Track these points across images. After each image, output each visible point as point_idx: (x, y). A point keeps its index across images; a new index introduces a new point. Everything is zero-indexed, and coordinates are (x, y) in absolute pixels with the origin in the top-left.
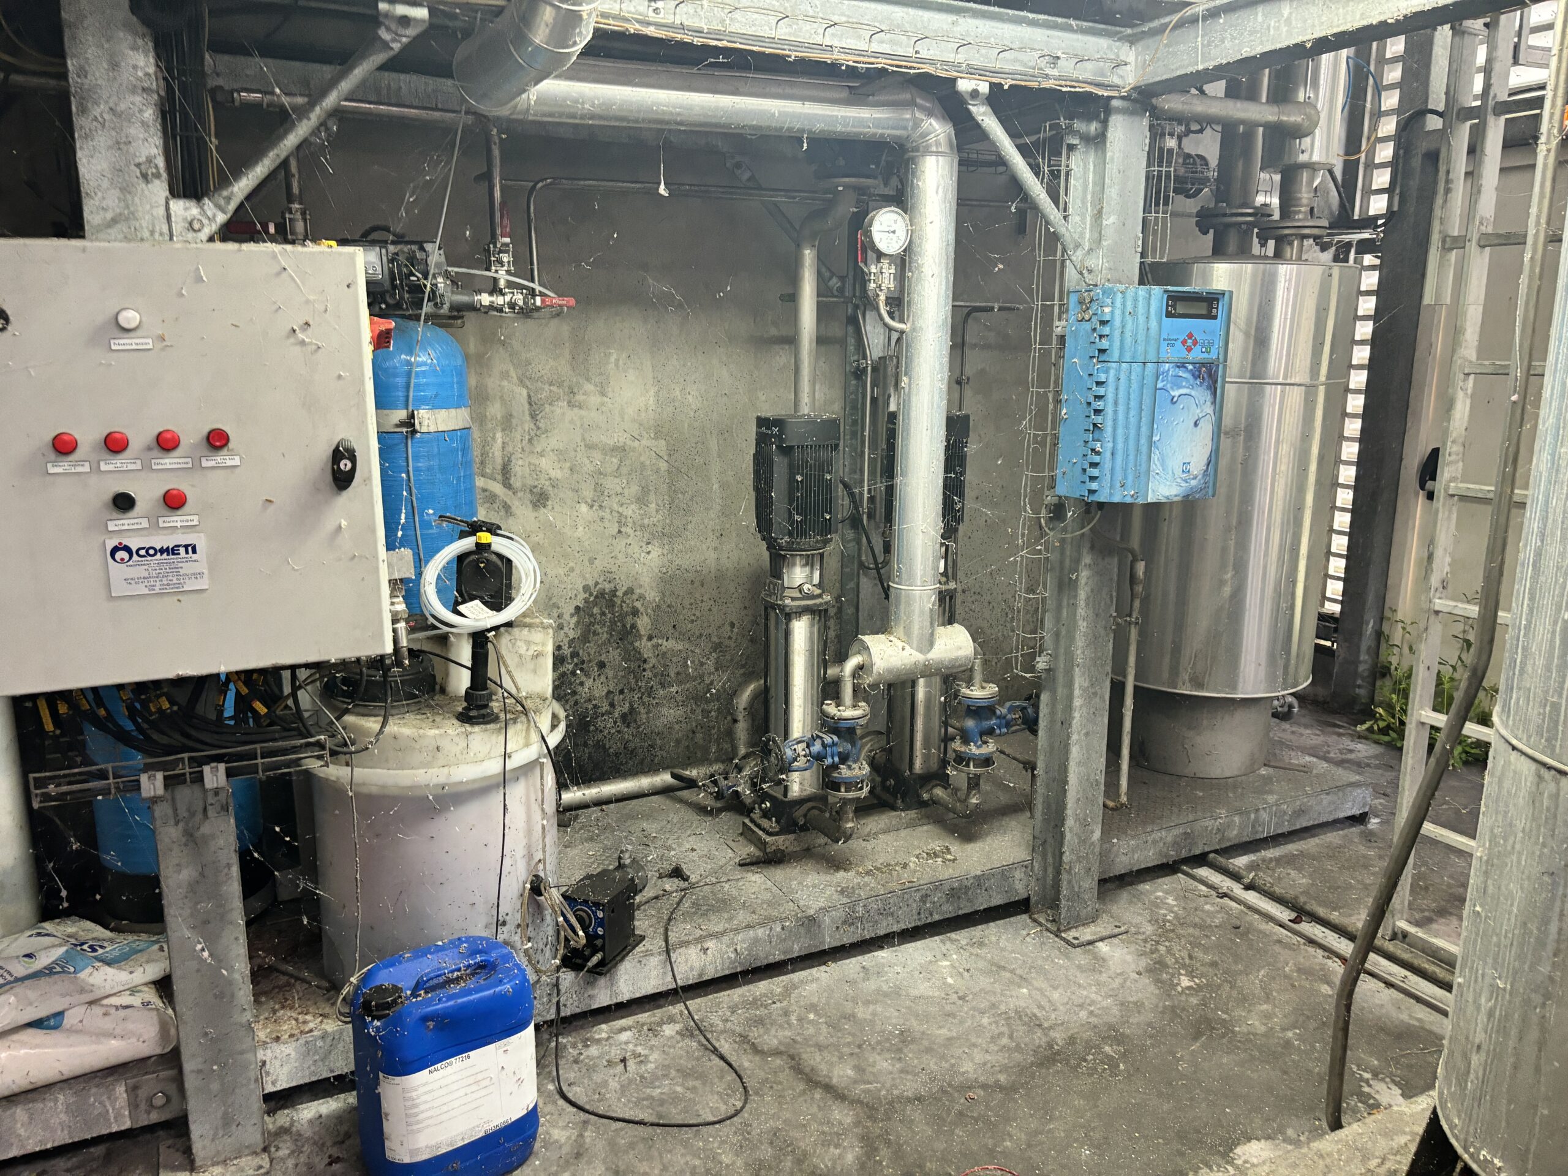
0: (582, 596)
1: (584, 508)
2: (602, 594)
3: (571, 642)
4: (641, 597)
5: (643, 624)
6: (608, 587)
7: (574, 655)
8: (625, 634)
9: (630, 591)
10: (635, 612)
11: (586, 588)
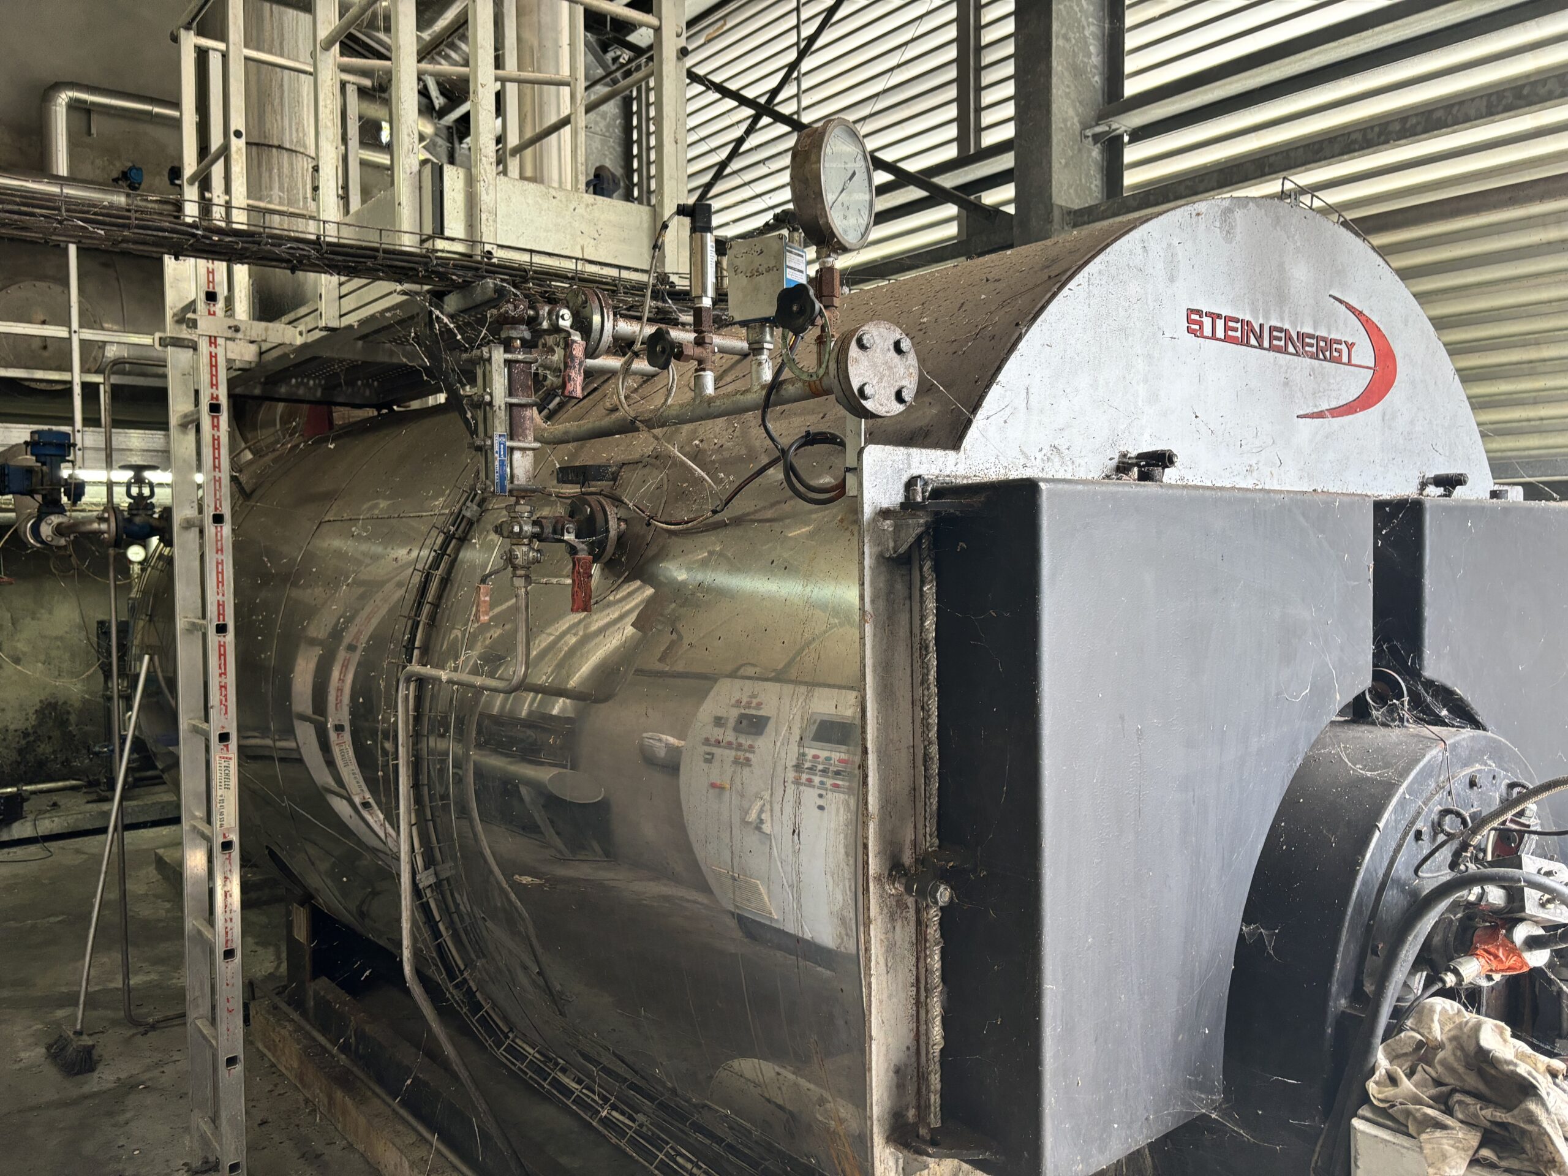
0: (39, 705)
1: (40, 665)
2: (50, 704)
3: (33, 727)
4: (72, 705)
5: (73, 718)
6: (53, 701)
7: (35, 732)
8: (63, 723)
9: (65, 703)
10: (68, 713)
11: (41, 701)
